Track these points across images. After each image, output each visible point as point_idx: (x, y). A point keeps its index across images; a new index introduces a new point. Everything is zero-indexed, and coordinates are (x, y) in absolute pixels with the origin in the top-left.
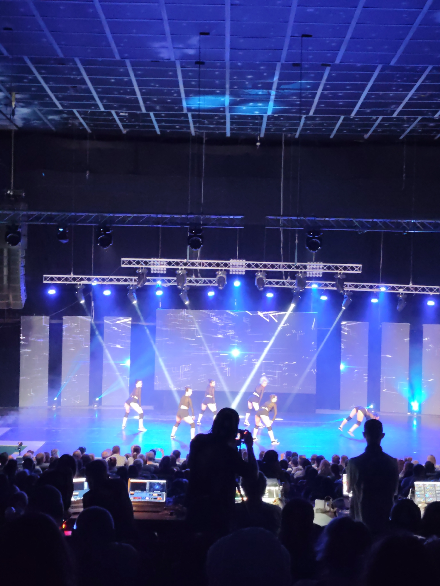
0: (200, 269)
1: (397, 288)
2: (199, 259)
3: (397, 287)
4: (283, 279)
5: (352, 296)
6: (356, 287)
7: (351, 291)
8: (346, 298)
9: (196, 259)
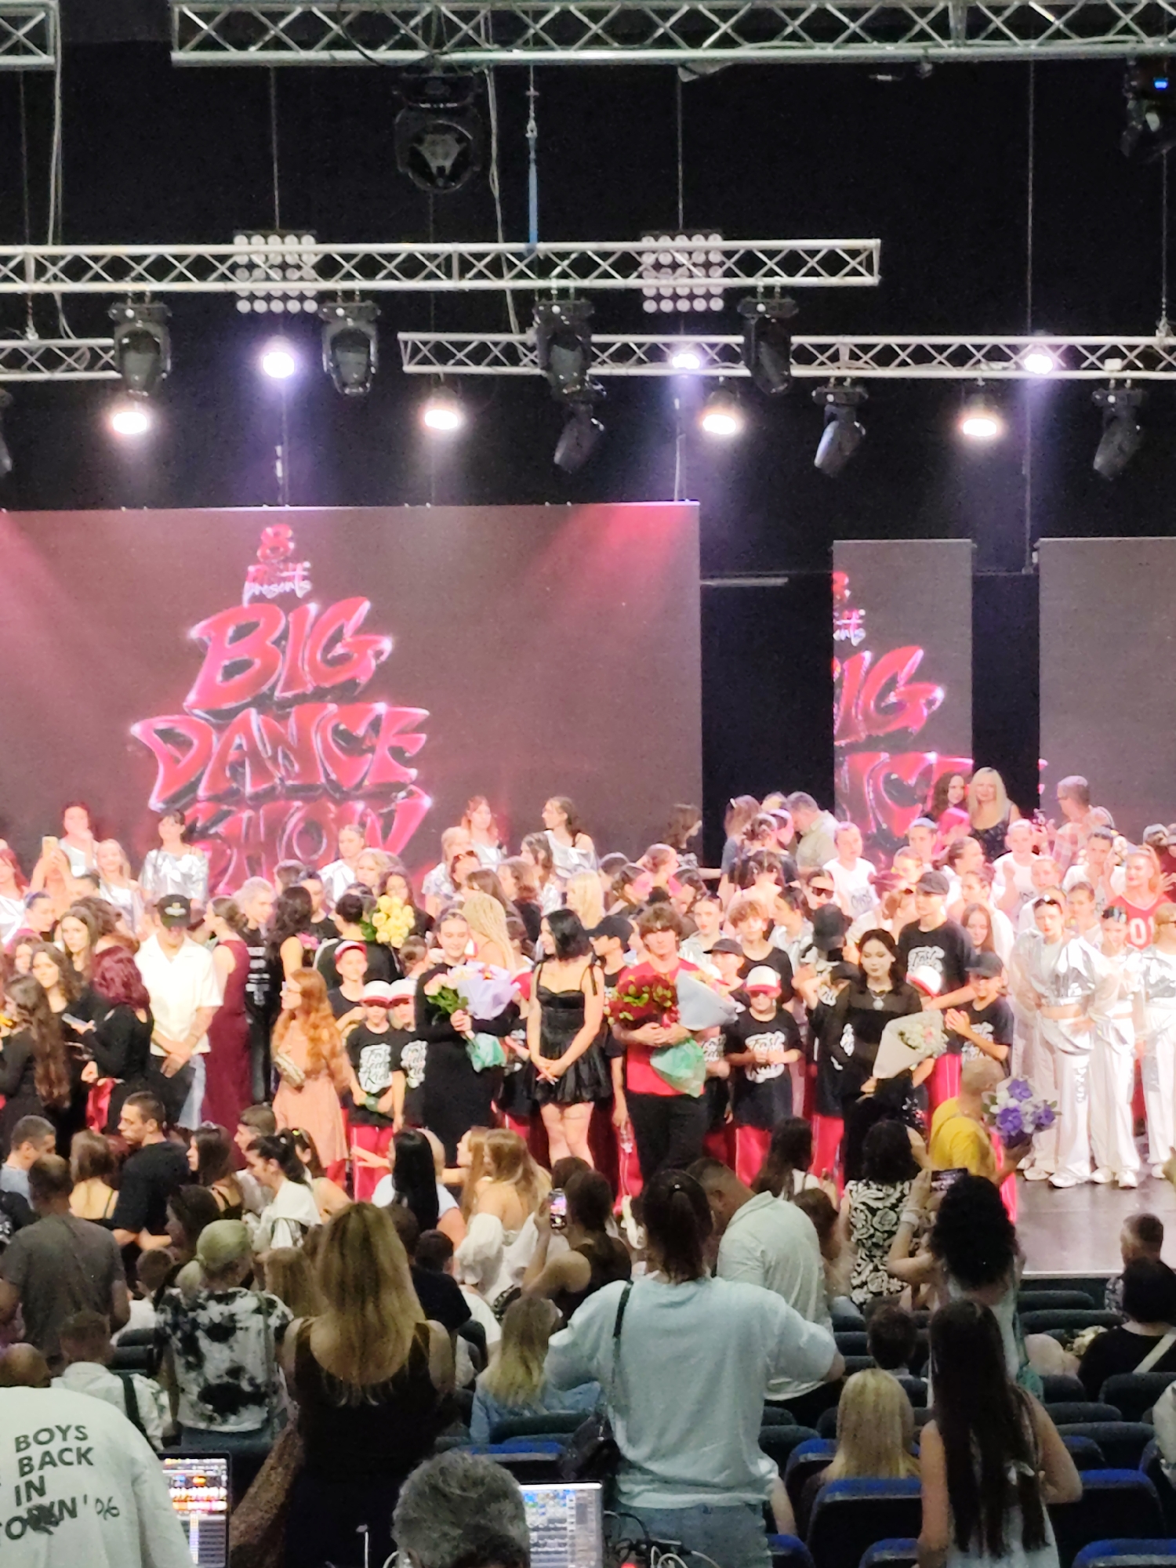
0: (67, 297)
1: (1092, 359)
2: (54, 244)
3: (1093, 349)
4: (509, 331)
5: (862, 410)
6: (886, 357)
7: (857, 381)
8: (833, 418)
9: (40, 240)
